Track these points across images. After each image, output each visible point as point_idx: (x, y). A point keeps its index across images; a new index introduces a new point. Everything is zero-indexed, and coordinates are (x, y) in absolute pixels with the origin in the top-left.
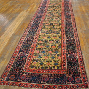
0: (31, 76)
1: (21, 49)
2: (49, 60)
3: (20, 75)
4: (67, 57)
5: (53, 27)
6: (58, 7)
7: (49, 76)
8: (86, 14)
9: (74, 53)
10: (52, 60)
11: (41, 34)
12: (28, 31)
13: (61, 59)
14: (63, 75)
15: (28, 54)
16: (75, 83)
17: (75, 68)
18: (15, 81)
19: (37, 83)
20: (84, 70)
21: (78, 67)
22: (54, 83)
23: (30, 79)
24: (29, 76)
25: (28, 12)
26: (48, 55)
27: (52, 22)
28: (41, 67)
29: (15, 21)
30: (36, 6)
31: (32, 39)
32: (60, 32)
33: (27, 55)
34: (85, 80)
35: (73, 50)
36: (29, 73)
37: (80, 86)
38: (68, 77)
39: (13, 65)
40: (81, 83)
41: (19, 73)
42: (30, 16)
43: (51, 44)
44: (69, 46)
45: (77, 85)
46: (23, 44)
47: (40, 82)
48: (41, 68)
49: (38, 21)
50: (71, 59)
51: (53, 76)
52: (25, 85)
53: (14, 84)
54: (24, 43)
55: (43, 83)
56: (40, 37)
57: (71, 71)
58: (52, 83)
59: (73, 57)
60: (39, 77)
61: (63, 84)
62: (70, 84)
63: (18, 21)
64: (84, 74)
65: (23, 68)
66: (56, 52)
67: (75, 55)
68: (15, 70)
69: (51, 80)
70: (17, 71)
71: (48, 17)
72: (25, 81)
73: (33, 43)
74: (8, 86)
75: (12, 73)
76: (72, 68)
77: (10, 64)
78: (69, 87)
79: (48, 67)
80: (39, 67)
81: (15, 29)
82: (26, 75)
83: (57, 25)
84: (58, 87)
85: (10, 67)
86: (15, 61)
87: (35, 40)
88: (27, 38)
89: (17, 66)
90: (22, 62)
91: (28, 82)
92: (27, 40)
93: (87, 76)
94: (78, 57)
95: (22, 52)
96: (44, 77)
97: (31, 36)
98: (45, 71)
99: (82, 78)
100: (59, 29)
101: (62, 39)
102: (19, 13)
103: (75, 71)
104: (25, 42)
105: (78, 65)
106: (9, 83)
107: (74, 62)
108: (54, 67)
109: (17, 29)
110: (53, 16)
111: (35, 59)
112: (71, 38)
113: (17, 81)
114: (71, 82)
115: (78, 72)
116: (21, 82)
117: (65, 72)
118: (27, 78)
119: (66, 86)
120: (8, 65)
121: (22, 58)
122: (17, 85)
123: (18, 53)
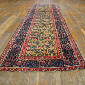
0: (27, 62)
1: (14, 42)
2: (44, 49)
3: (16, 62)
4: (62, 47)
5: (45, 25)
6: (47, 12)
7: (46, 62)
8: (75, 17)
9: (67, 44)
10: (47, 49)
11: (33, 31)
12: (20, 29)
13: (56, 48)
14: (60, 60)
15: (22, 45)
16: (73, 65)
17: (71, 54)
18: (11, 67)
19: (34, 67)
20: (80, 55)
21: (74, 53)
22: (52, 66)
23: (27, 64)
24: (25, 62)
25: (18, 16)
26: (43, 46)
27: (43, 22)
28: (37, 54)
29: (5, 22)
30: (26, 12)
31: (25, 35)
32: (52, 29)
33: (21, 47)
34: (82, 62)
35: (67, 41)
36: (25, 60)
37: (78, 67)
38: (65, 61)
39: (7, 55)
40: (79, 65)
41: (15, 60)
42: (20, 18)
43: (44, 38)
44: (62, 39)
45: (76, 67)
46: (16, 39)
47: (37, 67)
48: (36, 56)
49: (29, 22)
50: (66, 48)
51: (50, 61)
52: (22, 70)
53: (10, 69)
54: (16, 37)
55: (40, 67)
56: (32, 33)
57: (67, 56)
58: (50, 66)
59: (67, 46)
60: (36, 63)
61: (62, 67)
62: (68, 66)
63: (8, 22)
64: (80, 58)
65: (18, 56)
66: (50, 43)
67: (69, 45)
68: (10, 58)
69: (49, 64)
70: (12, 59)
71: (38, 19)
72: (22, 66)
73: (26, 38)
74: (4, 71)
75: (7, 61)
76: (68, 55)
77: (4, 54)
78: (68, 68)
79: (44, 54)
80: (35, 55)
81: (7, 28)
82: (22, 62)
83: (48, 24)
84: (56, 69)
85: (4, 56)
86: (9, 51)
87: (28, 36)
88: (19, 34)
89: (12, 55)
90: (16, 52)
91: (25, 67)
92: (20, 36)
93: (83, 60)
94: (72, 46)
95: (16, 45)
96: (41, 62)
97: (23, 33)
98: (42, 58)
99: (79, 61)
100: (50, 27)
101: (54, 34)
102: (9, 17)
103: (71, 56)
104: (18, 37)
105: (73, 52)
106: (5, 69)
107: (69, 50)
108: (50, 54)
109: (8, 28)
110: (43, 18)
111: (30, 49)
112: (63, 33)
113: (13, 67)
114: (69, 65)
115: (75, 57)
116: (17, 67)
117: (62, 57)
118: (24, 64)
119: (65, 68)
120: (2, 55)
121: (16, 49)
122: (13, 70)
123: (11, 46)
